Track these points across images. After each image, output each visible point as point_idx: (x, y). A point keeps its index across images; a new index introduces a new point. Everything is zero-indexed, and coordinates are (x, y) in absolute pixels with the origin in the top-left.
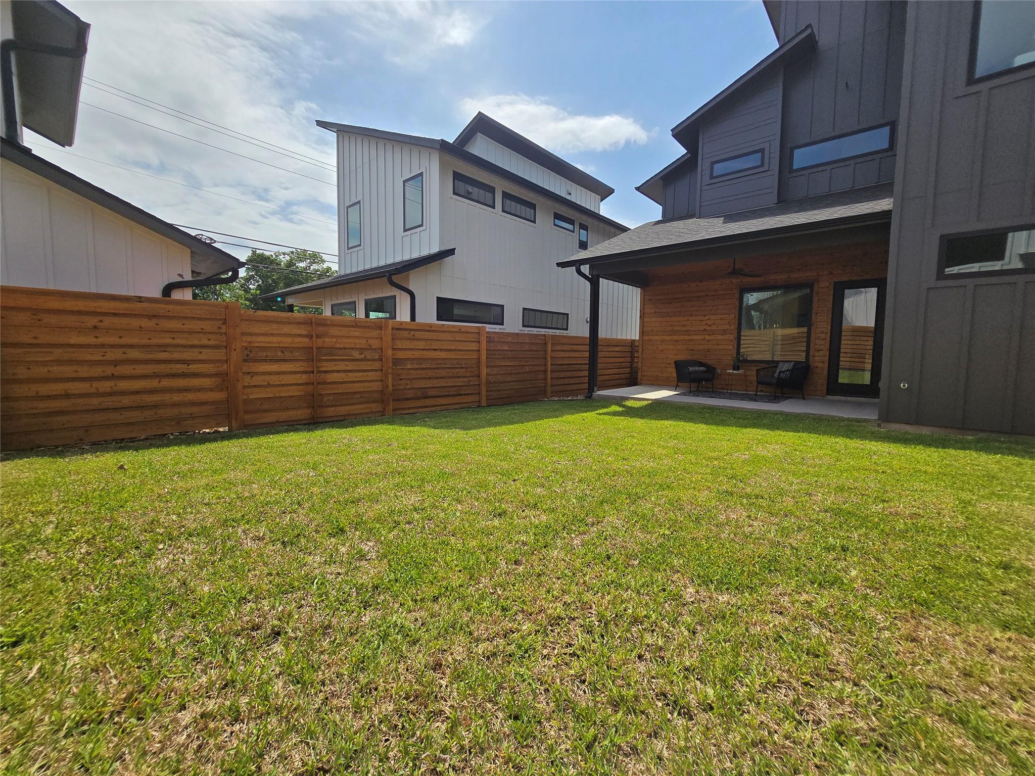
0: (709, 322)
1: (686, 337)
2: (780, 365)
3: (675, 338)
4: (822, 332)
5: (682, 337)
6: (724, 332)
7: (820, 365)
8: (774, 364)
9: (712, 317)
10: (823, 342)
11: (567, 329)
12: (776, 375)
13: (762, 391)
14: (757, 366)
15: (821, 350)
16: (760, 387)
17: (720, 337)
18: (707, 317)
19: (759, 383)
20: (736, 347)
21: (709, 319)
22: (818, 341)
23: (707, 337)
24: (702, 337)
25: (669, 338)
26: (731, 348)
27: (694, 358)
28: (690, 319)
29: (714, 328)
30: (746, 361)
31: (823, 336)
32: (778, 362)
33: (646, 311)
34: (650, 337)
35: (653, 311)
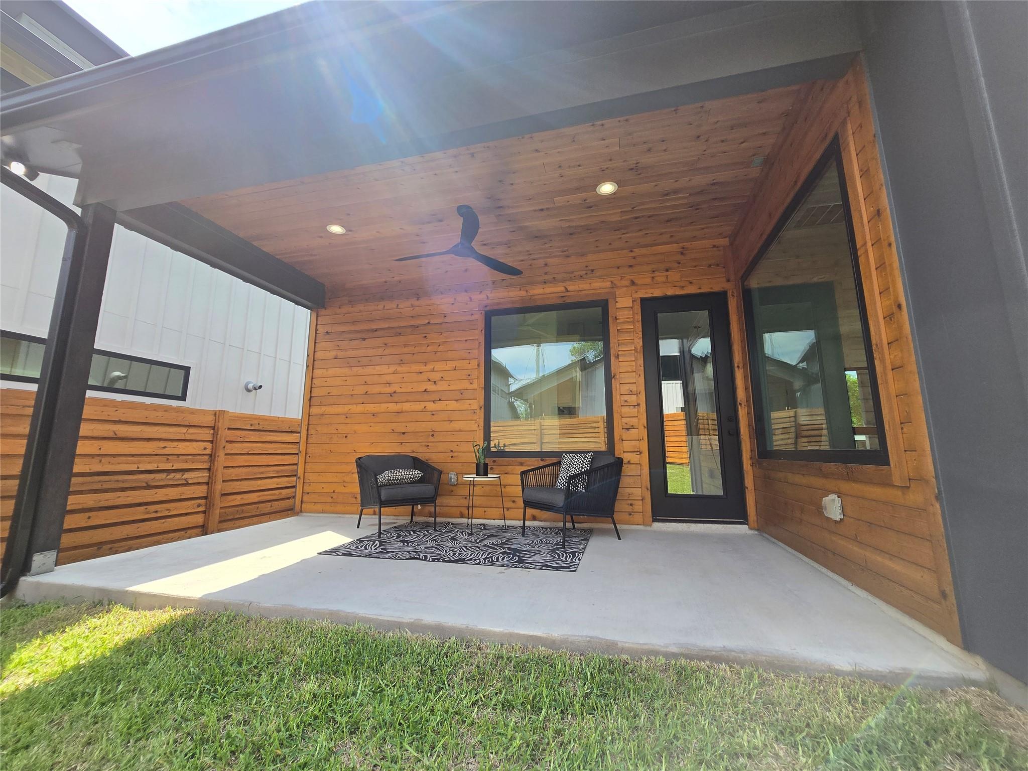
0: (435, 376)
1: (393, 407)
2: (566, 459)
3: (371, 408)
4: (631, 393)
5: (383, 407)
6: (460, 396)
7: (634, 458)
8: (555, 459)
9: (439, 366)
10: (634, 411)
11: (183, 398)
12: (561, 482)
13: (534, 518)
14: (521, 464)
15: (633, 427)
16: (530, 511)
17: (453, 405)
18: (430, 367)
19: (528, 504)
20: (482, 424)
21: (433, 371)
22: (625, 410)
23: (431, 406)
24: (419, 406)
25: (360, 408)
26: (475, 427)
27: (406, 450)
28: (399, 369)
29: (442, 386)
30: (502, 454)
31: (633, 399)
32: (559, 454)
33: (319, 355)
34: (324, 408)
35: (332, 354)
